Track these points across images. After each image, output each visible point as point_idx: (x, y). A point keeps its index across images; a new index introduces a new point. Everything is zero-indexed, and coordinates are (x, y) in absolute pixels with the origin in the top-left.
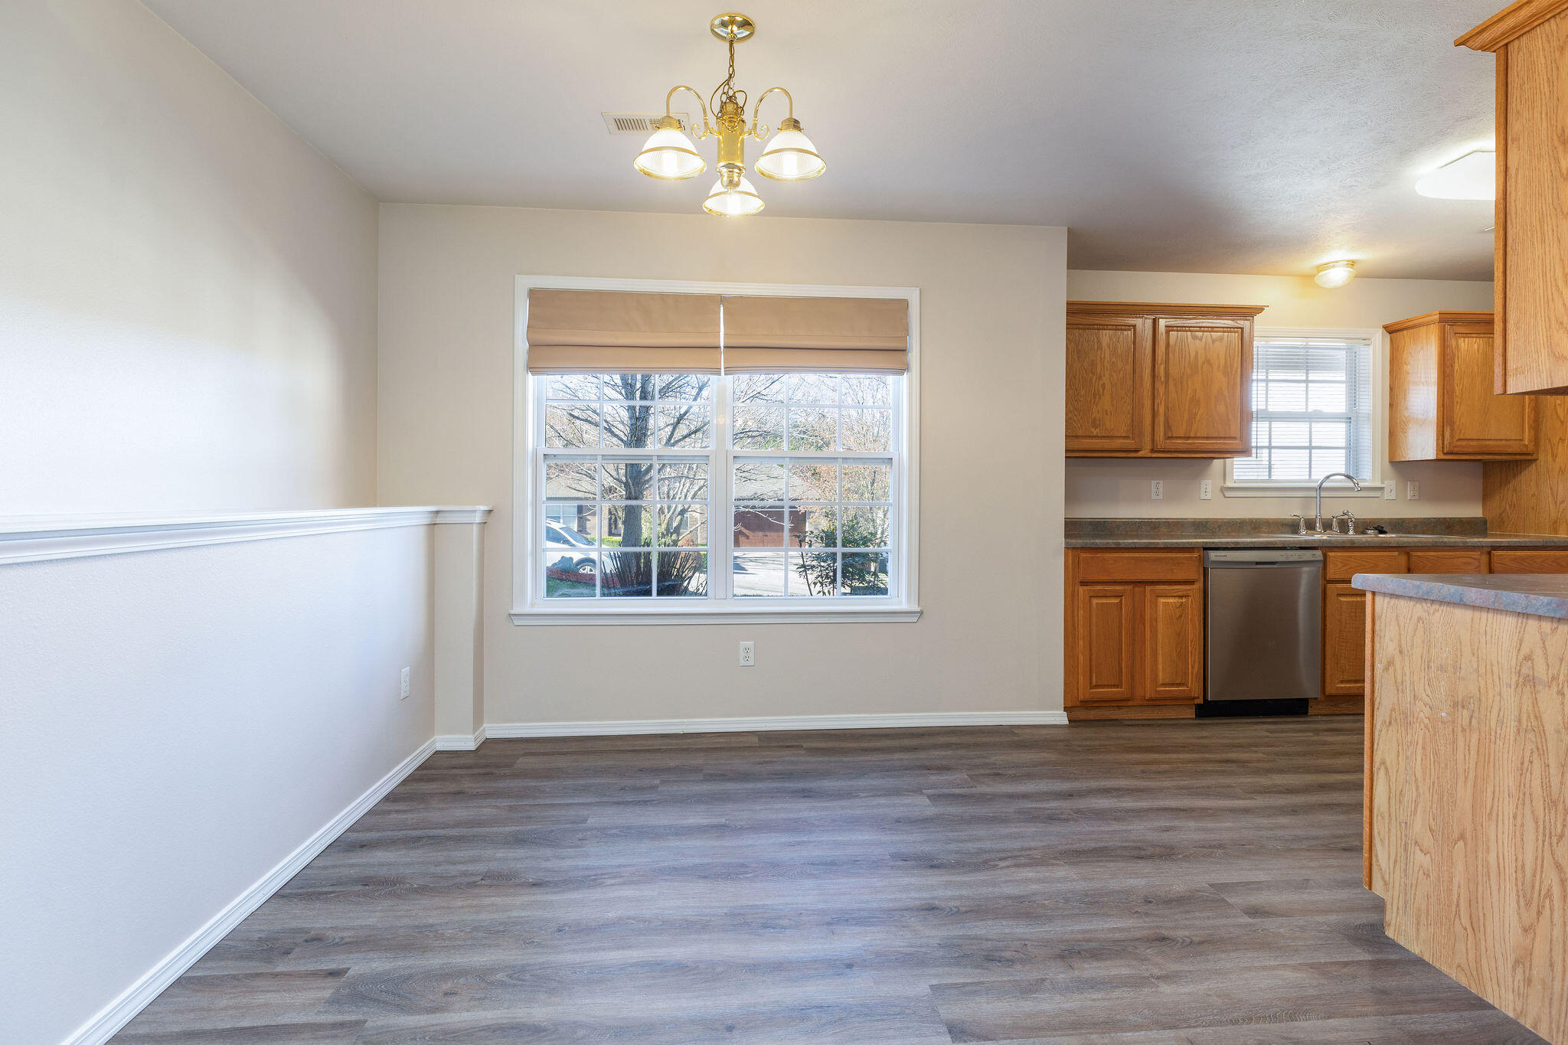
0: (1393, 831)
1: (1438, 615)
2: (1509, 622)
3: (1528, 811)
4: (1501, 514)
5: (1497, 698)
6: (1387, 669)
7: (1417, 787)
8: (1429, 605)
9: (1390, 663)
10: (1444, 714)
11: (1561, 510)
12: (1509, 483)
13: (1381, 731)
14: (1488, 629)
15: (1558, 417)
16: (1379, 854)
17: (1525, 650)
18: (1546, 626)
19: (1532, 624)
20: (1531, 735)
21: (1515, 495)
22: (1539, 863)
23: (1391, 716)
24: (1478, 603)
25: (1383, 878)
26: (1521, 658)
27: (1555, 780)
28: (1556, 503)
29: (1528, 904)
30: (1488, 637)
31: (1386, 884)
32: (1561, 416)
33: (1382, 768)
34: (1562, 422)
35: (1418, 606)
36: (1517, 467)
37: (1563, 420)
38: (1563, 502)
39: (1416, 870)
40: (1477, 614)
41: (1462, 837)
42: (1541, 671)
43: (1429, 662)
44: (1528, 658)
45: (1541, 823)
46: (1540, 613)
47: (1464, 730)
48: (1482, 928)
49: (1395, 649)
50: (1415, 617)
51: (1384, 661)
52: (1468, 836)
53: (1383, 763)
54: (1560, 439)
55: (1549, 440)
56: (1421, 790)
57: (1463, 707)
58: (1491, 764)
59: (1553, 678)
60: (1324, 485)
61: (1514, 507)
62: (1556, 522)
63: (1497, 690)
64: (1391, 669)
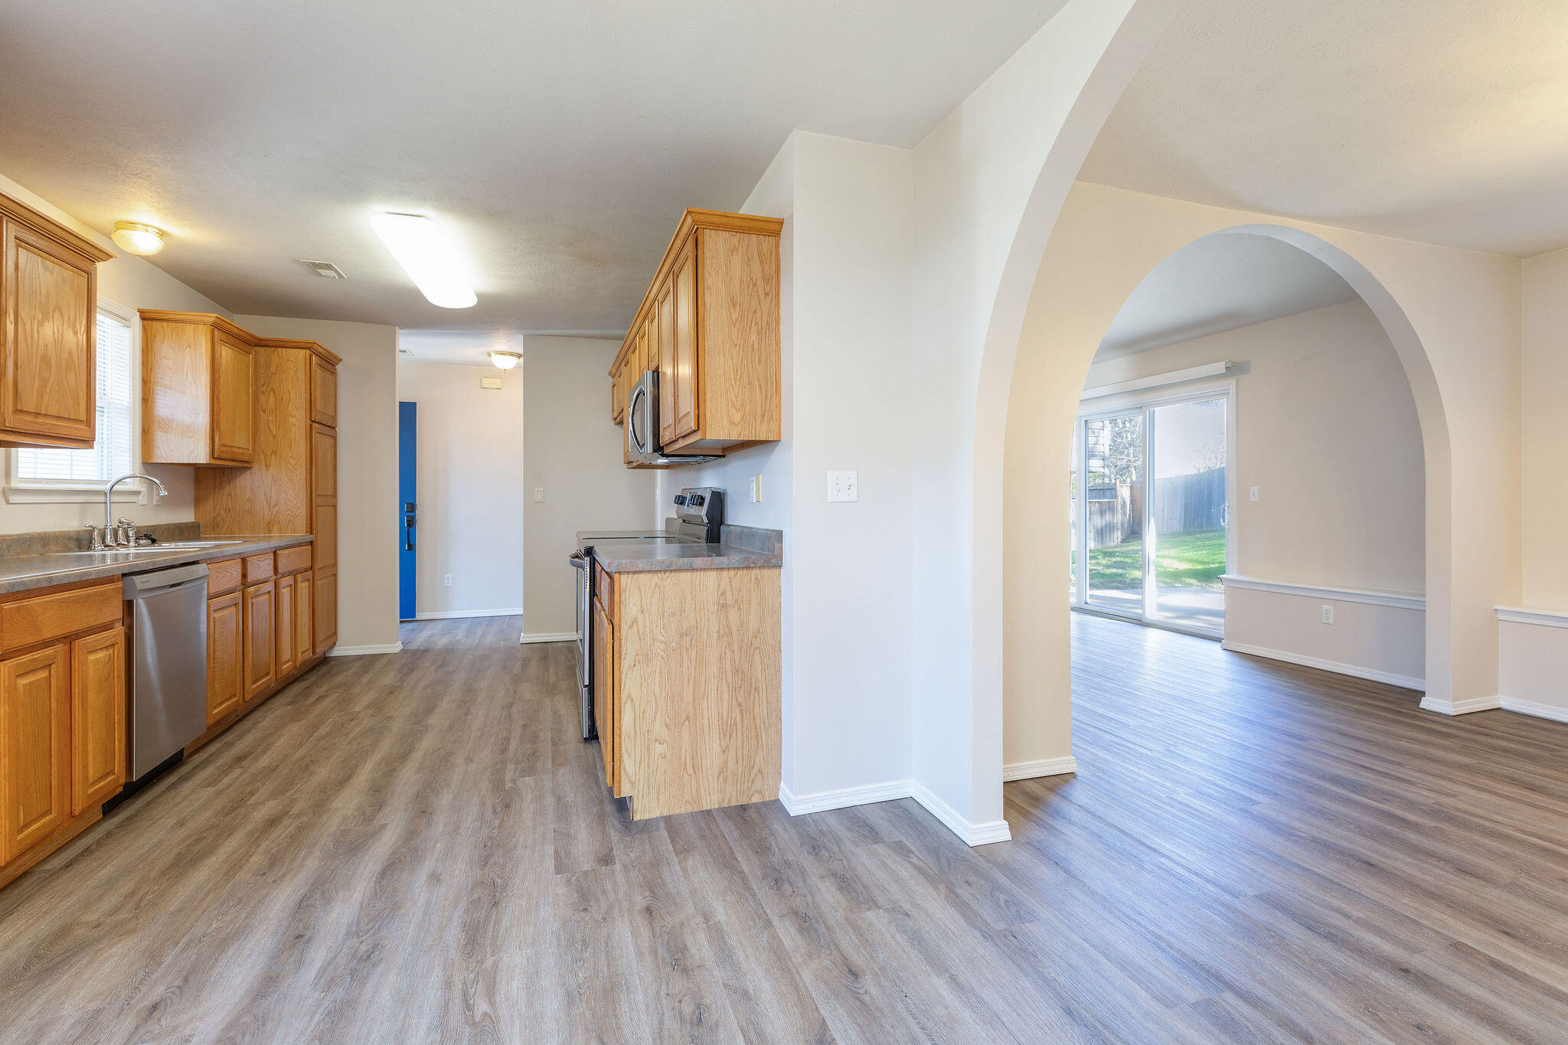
0: (638, 742)
1: (669, 580)
2: (713, 574)
3: (724, 682)
4: (215, 518)
5: (707, 622)
6: (631, 627)
7: (656, 701)
8: (663, 574)
9: (635, 621)
10: (674, 644)
11: (274, 513)
12: (223, 488)
13: (627, 674)
14: (701, 582)
15: (271, 432)
16: (627, 766)
17: (721, 590)
18: (732, 573)
19: (725, 573)
20: (725, 638)
21: (229, 499)
22: (730, 708)
23: (635, 659)
24: (702, 566)
25: (630, 781)
26: (719, 594)
27: (737, 657)
28: (269, 507)
29: (725, 736)
30: (701, 587)
31: (632, 784)
32: (274, 431)
33: (629, 702)
34: (274, 437)
35: (655, 576)
36: (231, 474)
37: (275, 434)
38: (276, 505)
39: (656, 758)
40: (694, 574)
41: (688, 718)
42: (730, 599)
43: (664, 613)
44: (723, 594)
45: (731, 687)
46: (735, 566)
47: (687, 650)
48: (700, 768)
49: (638, 611)
50: (653, 585)
51: (629, 621)
52: (691, 716)
53: (629, 696)
54: (273, 451)
55: (263, 451)
56: (659, 702)
57: (687, 635)
58: (704, 665)
59: (736, 601)
60: (116, 488)
61: (230, 510)
62: (270, 523)
63: (707, 617)
64: (635, 626)
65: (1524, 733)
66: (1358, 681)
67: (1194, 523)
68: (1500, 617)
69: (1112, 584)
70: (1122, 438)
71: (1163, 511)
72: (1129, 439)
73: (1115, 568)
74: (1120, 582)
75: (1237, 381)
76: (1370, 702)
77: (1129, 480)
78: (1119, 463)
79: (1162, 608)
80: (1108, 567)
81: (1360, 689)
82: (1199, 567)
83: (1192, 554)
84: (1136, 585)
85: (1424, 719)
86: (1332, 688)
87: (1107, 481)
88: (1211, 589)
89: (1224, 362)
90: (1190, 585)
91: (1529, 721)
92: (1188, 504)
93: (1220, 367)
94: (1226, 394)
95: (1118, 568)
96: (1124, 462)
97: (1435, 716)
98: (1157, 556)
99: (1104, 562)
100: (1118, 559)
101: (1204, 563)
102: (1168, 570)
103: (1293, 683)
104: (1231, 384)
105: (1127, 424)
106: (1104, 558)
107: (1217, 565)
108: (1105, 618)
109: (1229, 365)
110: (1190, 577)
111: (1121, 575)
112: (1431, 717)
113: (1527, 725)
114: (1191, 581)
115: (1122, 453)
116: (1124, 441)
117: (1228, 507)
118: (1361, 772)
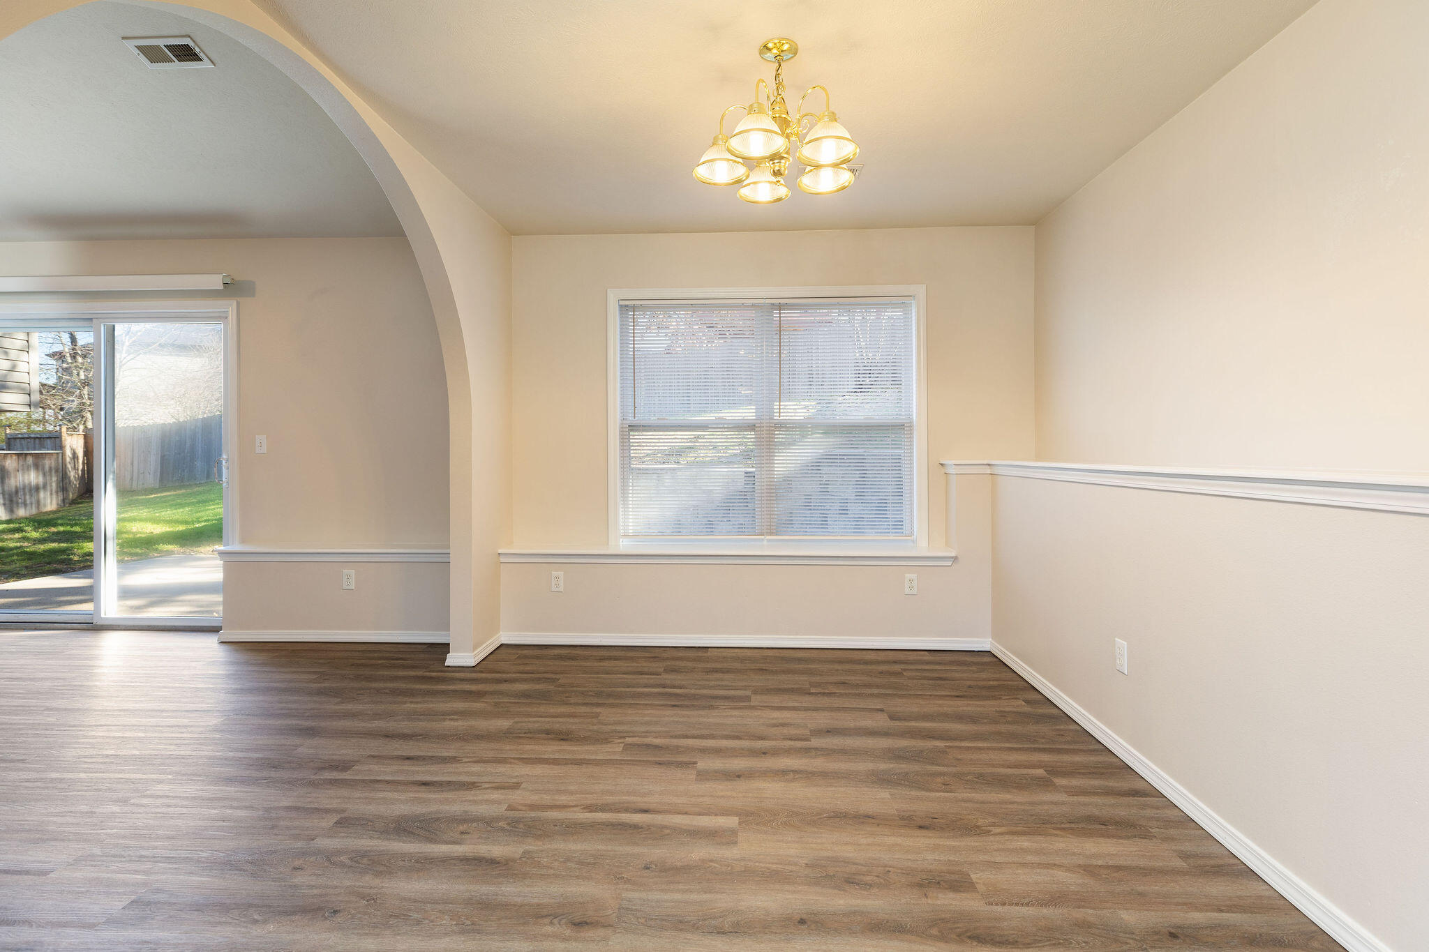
65: (528, 668)
66: (382, 647)
67: (173, 477)
68: (502, 560)
69: (47, 567)
70: (71, 375)
71: (132, 464)
72: (82, 377)
73: (54, 541)
74: (62, 562)
75: (238, 304)
76: (401, 673)
77: (81, 427)
78: (66, 406)
79: (126, 593)
80: (42, 541)
81: (387, 659)
82: (181, 528)
83: (168, 513)
84: (86, 565)
85: (453, 680)
86: (358, 666)
87: (51, 428)
88: (198, 555)
89: (221, 277)
90: (169, 553)
91: (525, 652)
92: (164, 456)
93: (215, 282)
94: (222, 318)
95: (60, 541)
96: (74, 405)
97: (459, 672)
98: (119, 520)
99: (35, 535)
100: (61, 529)
101: (186, 523)
102: (138, 536)
103: (315, 673)
104: (229, 307)
105: (80, 359)
106: (36, 529)
107: (203, 524)
108: (24, 629)
109: (228, 280)
110: (170, 543)
111: (63, 551)
112: (457, 675)
113: (526, 657)
114: (170, 547)
115: (72, 394)
116: (75, 379)
117: (227, 460)
118: (424, 794)
